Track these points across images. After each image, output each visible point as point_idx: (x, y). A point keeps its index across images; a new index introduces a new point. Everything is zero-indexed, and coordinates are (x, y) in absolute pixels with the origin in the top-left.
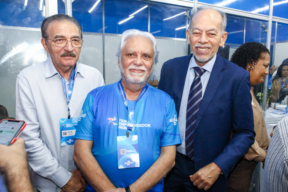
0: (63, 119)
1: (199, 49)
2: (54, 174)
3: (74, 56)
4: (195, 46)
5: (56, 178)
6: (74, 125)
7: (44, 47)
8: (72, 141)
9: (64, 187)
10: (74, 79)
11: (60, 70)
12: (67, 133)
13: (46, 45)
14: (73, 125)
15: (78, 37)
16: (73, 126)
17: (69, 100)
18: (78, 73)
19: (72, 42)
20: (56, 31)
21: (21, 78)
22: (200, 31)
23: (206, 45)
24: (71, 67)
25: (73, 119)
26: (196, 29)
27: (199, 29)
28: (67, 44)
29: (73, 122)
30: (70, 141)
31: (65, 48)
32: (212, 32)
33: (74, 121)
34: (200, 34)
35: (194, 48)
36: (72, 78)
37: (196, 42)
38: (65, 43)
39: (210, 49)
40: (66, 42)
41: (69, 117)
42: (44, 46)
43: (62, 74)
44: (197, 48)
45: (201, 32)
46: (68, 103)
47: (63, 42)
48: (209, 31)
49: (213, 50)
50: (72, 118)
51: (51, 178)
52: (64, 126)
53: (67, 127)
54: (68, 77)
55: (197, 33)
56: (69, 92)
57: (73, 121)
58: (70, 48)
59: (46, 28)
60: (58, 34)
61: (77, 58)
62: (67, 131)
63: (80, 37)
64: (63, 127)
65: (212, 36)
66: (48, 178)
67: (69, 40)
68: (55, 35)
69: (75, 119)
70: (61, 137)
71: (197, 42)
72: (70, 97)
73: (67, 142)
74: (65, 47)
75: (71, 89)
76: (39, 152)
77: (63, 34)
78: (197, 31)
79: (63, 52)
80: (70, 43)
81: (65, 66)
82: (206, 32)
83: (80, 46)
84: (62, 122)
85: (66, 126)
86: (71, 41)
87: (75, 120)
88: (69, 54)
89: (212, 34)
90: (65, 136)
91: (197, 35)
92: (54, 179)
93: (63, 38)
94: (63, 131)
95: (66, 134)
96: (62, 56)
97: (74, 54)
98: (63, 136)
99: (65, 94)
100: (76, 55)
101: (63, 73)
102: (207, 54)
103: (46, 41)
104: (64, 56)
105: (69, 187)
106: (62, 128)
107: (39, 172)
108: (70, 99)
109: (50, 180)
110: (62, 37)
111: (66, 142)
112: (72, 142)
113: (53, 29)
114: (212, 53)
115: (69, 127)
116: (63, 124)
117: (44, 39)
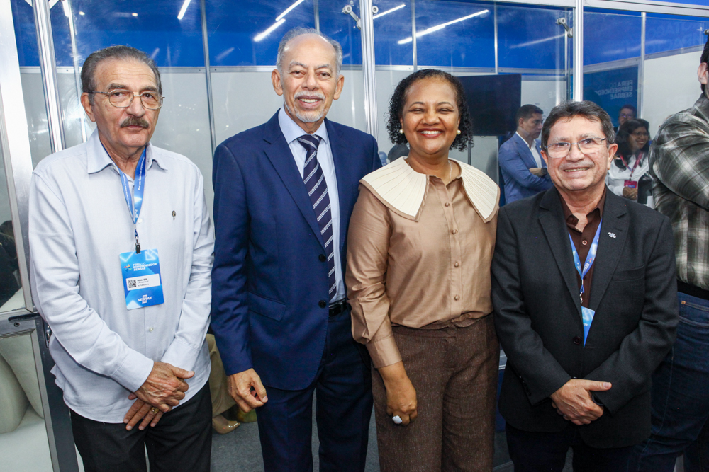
0: (125, 255)
1: (303, 100)
2: (116, 365)
3: (146, 127)
4: (295, 96)
5: (122, 373)
6: (149, 265)
7: (86, 111)
8: (149, 298)
9: (141, 389)
10: (144, 173)
11: (117, 157)
12: (137, 281)
13: (91, 104)
14: (147, 265)
15: (153, 89)
16: (149, 267)
17: (137, 216)
18: (154, 160)
19: (142, 98)
20: (111, 76)
21: (42, 176)
22: (304, 67)
23: (316, 94)
24: (140, 148)
25: (146, 253)
26: (297, 64)
27: (302, 65)
28: (132, 101)
29: (147, 260)
30: (145, 299)
31: (129, 110)
32: (324, 70)
33: (149, 257)
34: (305, 74)
35: (293, 99)
36: (140, 171)
37: (297, 88)
38: (129, 100)
39: (320, 102)
40: (131, 97)
41: (138, 250)
42: (85, 108)
43: (121, 164)
44: (299, 98)
45: (305, 70)
46: (135, 221)
47: (125, 99)
48: (320, 68)
49: (326, 103)
50: (144, 251)
51: (111, 375)
52: (130, 269)
53: (135, 270)
54: (133, 170)
55: (298, 73)
56: (137, 199)
57: (146, 256)
58: (138, 110)
59: (93, 71)
60: (115, 82)
61: (150, 130)
62: (136, 278)
63: (158, 90)
64: (127, 270)
65: (324, 77)
66: (106, 374)
67: (136, 94)
68: (109, 85)
69: (150, 252)
70: (127, 292)
71: (300, 87)
72: (139, 208)
73: (139, 300)
74: (128, 107)
75: (141, 193)
76: (84, 319)
77: (124, 82)
78: (299, 68)
79: (123, 119)
80: (137, 100)
81: (126, 146)
82: (315, 70)
83: (156, 107)
84: (125, 260)
85: (133, 269)
86: (140, 97)
87: (150, 255)
88: (136, 122)
89: (324, 75)
90: (133, 288)
91: (297, 75)
92: (118, 376)
93: (125, 90)
94: (128, 280)
95: (134, 285)
96: (122, 127)
97: (146, 122)
98: (129, 289)
99: (129, 203)
100: (150, 125)
101: (124, 162)
102: (317, 109)
103: (90, 98)
104: (128, 126)
105: (152, 387)
106: (127, 273)
107: (88, 363)
108: (138, 213)
109: (109, 378)
110: (123, 87)
111: (136, 301)
112: (148, 301)
113: (105, 74)
114: (325, 108)
115: (139, 269)
116: (127, 263)
117: (86, 94)
